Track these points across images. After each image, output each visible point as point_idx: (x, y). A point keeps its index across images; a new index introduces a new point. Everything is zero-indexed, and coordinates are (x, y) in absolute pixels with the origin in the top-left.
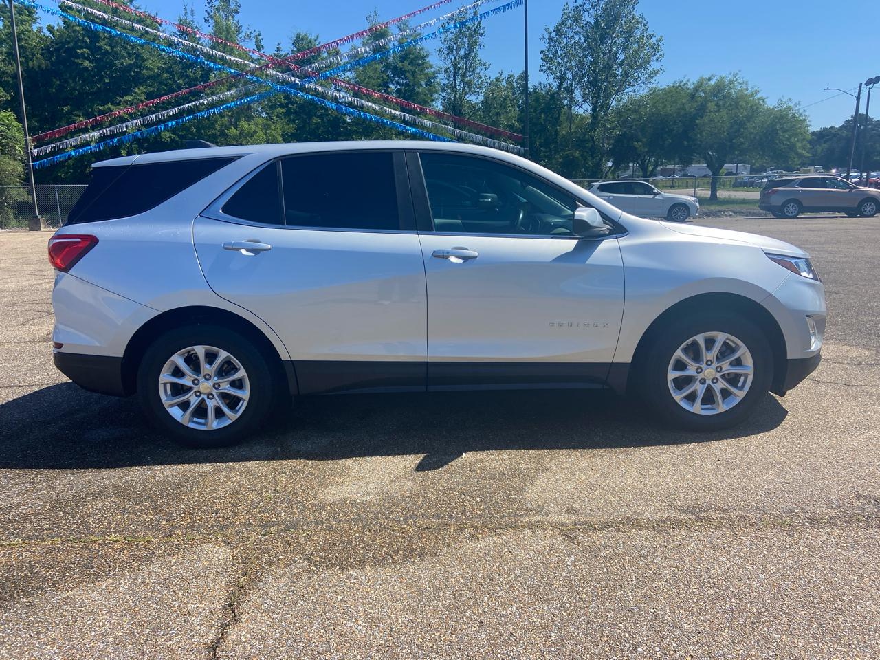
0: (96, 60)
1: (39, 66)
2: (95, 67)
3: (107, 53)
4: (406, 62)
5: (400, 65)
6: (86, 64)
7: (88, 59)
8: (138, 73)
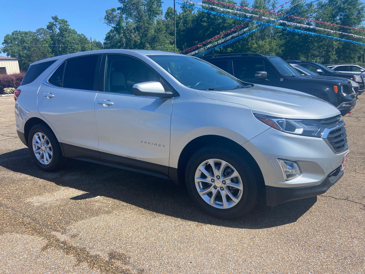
0: (209, 22)
1: (190, 27)
2: (208, 25)
3: (212, 19)
4: (346, 4)
5: (342, 6)
6: (205, 24)
7: (206, 22)
8: (223, 25)
